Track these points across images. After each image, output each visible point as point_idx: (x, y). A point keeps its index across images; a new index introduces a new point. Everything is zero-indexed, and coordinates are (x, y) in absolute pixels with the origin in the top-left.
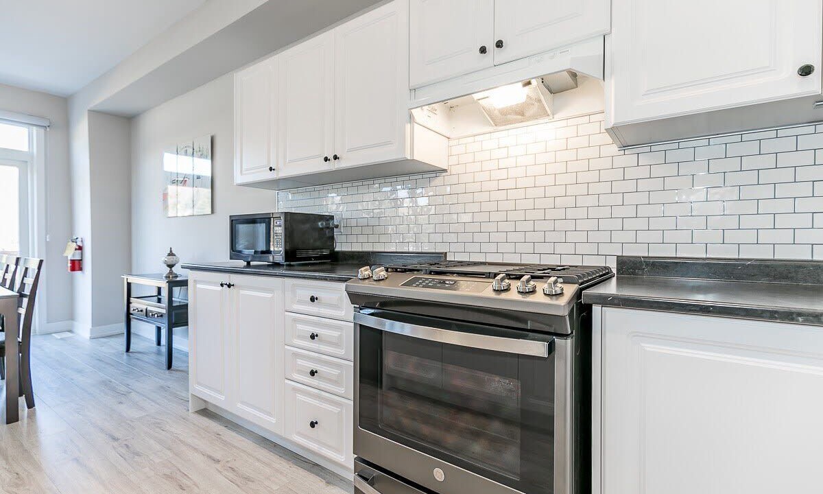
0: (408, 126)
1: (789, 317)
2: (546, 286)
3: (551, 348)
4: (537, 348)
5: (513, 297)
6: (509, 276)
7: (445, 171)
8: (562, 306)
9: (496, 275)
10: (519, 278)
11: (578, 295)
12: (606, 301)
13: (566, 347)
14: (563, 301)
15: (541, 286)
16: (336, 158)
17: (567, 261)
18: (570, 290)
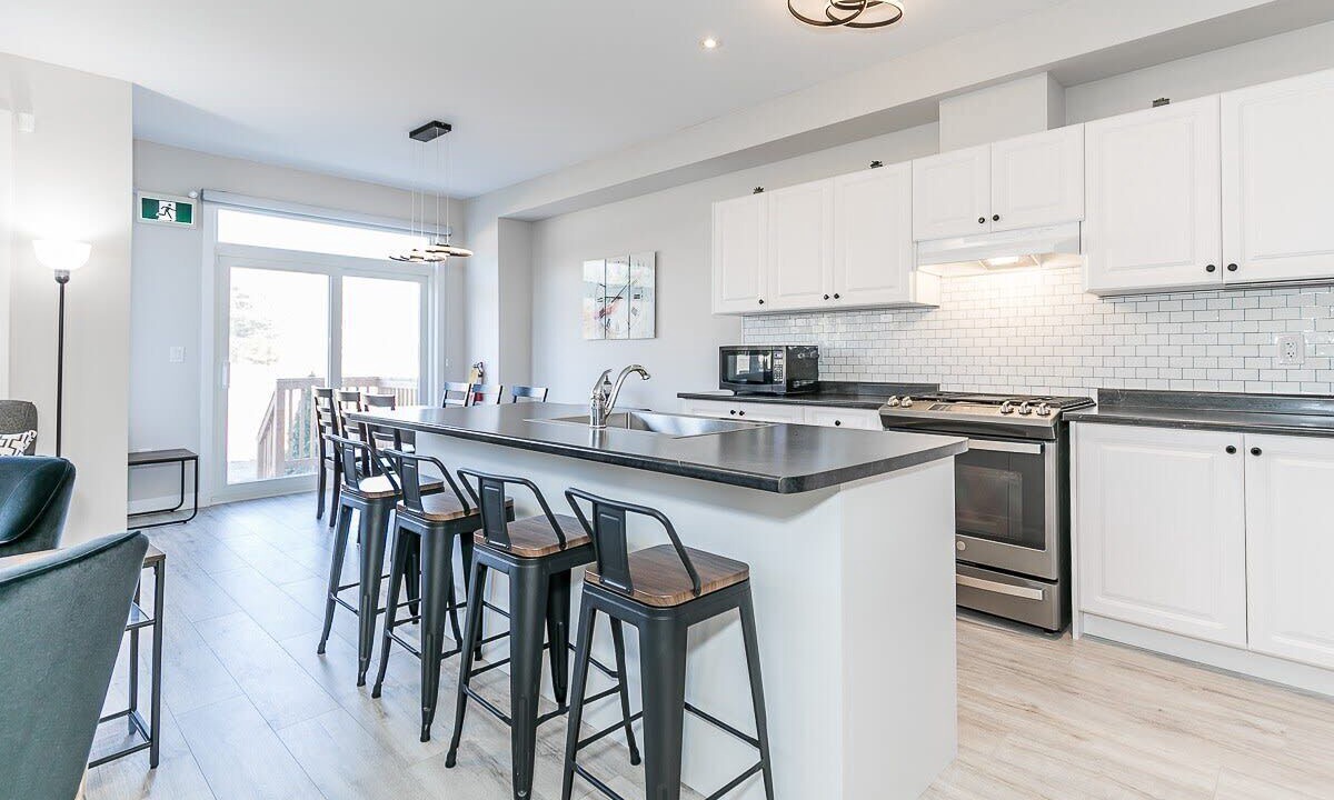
0: (911, 274)
1: (1179, 425)
2: (1038, 409)
3: (1043, 448)
4: (1034, 449)
5: (1016, 417)
6: (1012, 403)
7: (937, 307)
8: (1048, 422)
9: (1001, 403)
10: (1019, 404)
11: (1060, 415)
12: (1079, 419)
13: (1051, 448)
14: (1050, 418)
15: (1034, 410)
16: (837, 296)
17: (1054, 393)
18: (1055, 412)
